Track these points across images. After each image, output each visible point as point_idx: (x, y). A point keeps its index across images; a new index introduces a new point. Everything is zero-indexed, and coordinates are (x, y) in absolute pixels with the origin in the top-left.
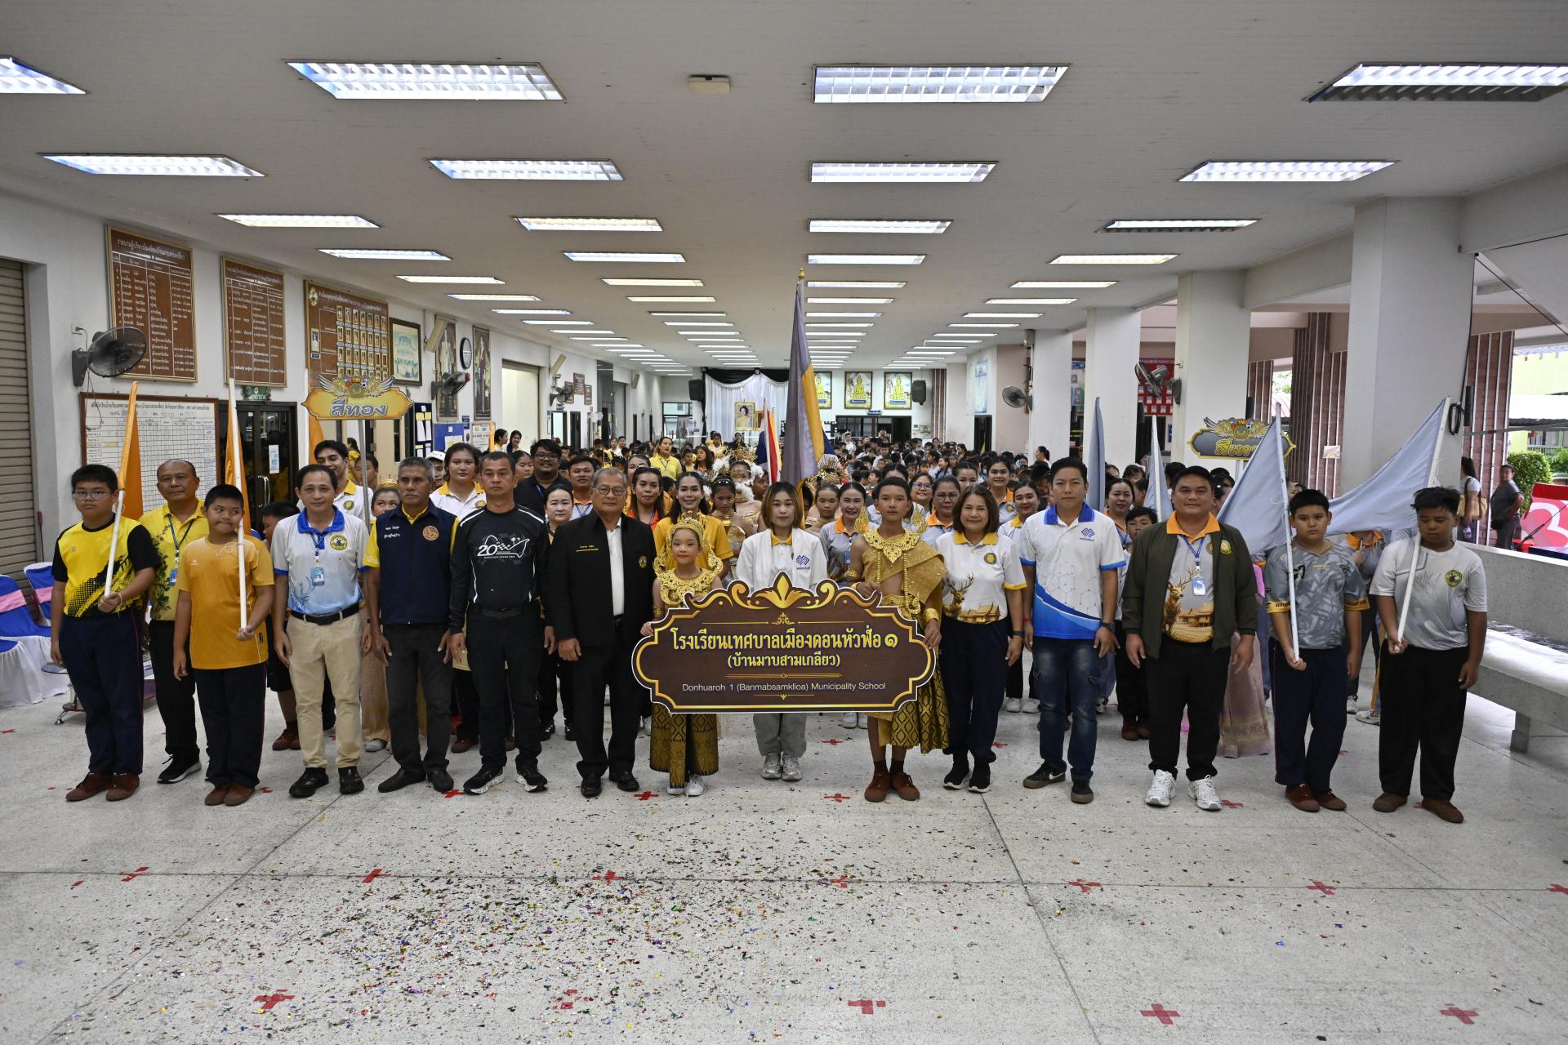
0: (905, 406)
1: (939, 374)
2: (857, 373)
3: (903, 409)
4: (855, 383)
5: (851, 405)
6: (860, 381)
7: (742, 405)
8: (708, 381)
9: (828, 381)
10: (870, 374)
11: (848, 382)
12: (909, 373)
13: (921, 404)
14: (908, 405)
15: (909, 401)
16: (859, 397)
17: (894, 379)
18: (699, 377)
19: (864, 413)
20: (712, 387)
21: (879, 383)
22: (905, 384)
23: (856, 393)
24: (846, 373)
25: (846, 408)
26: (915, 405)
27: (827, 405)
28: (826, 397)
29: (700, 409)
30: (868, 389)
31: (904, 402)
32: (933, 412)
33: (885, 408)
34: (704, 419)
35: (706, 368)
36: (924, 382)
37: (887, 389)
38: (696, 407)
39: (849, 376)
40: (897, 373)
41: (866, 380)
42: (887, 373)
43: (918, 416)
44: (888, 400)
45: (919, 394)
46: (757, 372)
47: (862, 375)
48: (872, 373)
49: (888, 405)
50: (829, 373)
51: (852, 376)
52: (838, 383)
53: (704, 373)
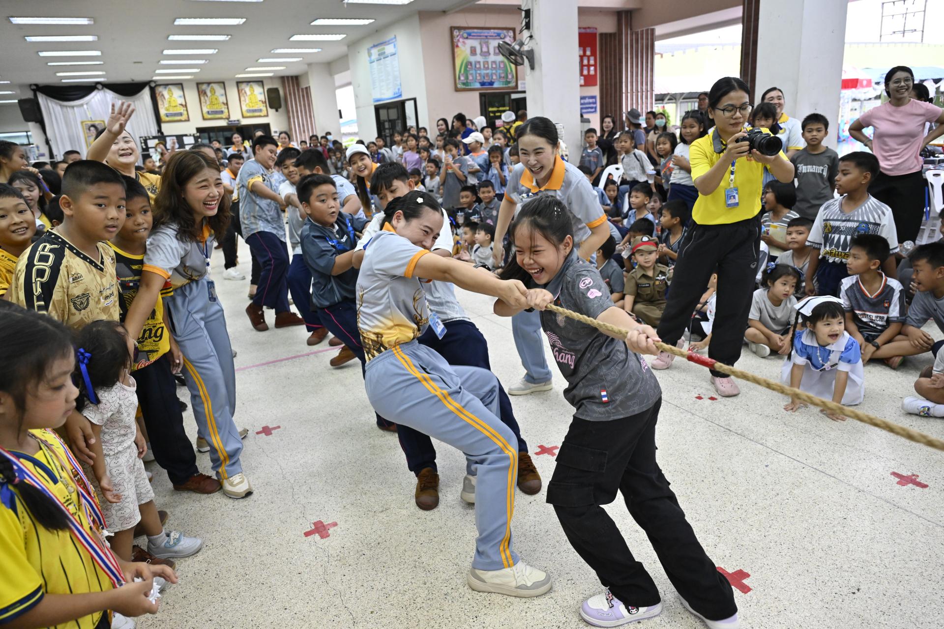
0: (262, 114)
1: (293, 81)
2: (209, 83)
3: (260, 116)
4: (209, 93)
5: (209, 116)
6: (213, 92)
7: (90, 123)
8: (42, 100)
9: (181, 93)
10: (222, 84)
11: (201, 93)
12: (260, 82)
13: (277, 111)
14: (264, 113)
15: (264, 109)
16: (215, 108)
17: (247, 89)
18: (29, 95)
19: (223, 123)
20: (49, 106)
21: (233, 93)
22: (258, 95)
23: (212, 104)
24: (198, 84)
25: (204, 119)
26: (272, 112)
27: (184, 117)
28: (181, 110)
29: (40, 132)
30: (223, 99)
31: (261, 110)
32: (289, 118)
33: (243, 117)
34: (47, 142)
35: (36, 85)
36: (276, 90)
37: (242, 99)
38: (33, 129)
39: (201, 87)
40: (248, 82)
41: (219, 90)
42: (239, 83)
43: (276, 122)
44: (244, 108)
45: (274, 100)
46: (100, 87)
47: (215, 86)
48: (223, 83)
49: (246, 114)
50: (180, 85)
51: (204, 87)
52: (192, 96)
53: (35, 91)
